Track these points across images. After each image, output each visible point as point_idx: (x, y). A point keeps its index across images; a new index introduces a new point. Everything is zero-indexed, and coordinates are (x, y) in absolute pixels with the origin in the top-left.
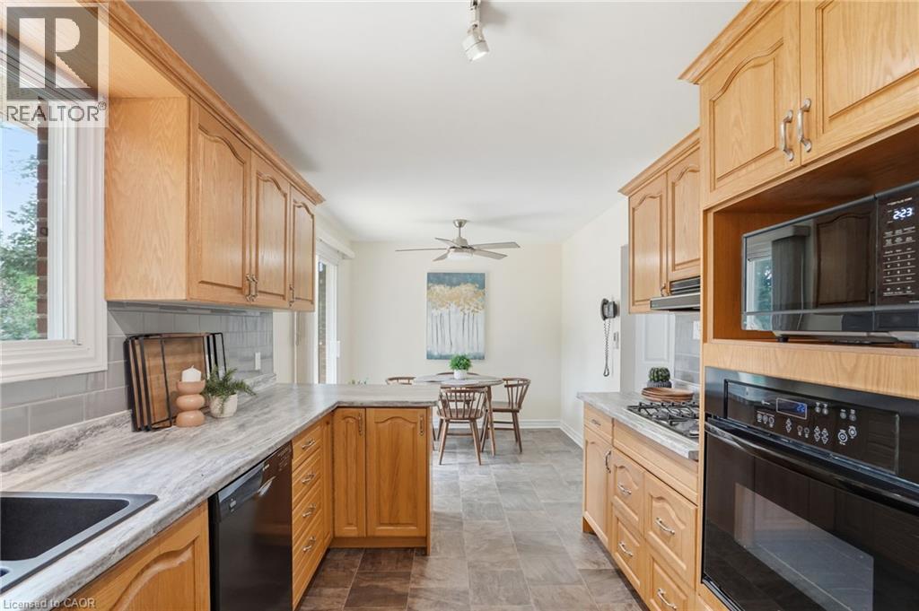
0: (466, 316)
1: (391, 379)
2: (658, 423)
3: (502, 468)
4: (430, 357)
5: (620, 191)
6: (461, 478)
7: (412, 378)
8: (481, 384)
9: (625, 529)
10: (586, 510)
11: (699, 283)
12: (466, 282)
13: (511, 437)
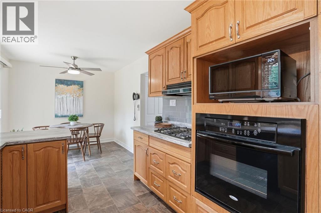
0: (75, 99)
1: (36, 128)
2: (170, 136)
3: (95, 161)
4: (56, 116)
5: (145, 53)
6: (77, 169)
7: (48, 126)
8: (84, 127)
9: (156, 177)
10: (135, 172)
11: (191, 84)
12: (75, 84)
13: (96, 147)
